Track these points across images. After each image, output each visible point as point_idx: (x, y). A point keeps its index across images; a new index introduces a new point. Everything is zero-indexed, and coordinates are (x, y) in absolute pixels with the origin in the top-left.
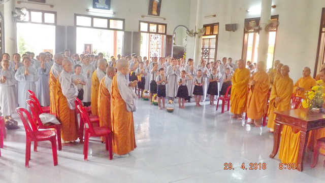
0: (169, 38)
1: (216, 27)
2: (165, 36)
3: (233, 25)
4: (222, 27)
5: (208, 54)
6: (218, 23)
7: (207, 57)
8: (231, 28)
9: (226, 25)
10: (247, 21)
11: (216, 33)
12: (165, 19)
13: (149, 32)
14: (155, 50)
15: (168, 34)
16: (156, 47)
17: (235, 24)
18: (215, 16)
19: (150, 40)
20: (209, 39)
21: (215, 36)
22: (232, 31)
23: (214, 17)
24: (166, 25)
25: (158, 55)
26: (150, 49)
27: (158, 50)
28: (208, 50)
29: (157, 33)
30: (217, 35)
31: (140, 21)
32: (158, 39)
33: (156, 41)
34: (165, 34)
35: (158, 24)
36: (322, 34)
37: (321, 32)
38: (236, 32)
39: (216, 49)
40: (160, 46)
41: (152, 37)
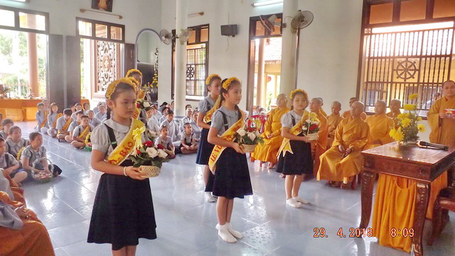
0: (130, 48)
1: (204, 31)
2: (122, 46)
3: (232, 26)
4: (215, 31)
5: (194, 73)
6: (208, 25)
7: (193, 78)
8: (230, 31)
9: (222, 27)
10: (253, 21)
11: (204, 39)
12: (121, 17)
13: (94, 37)
14: (107, 69)
15: (127, 41)
16: (107, 63)
17: (236, 25)
18: (202, 14)
19: (96, 54)
20: (195, 49)
21: (204, 45)
22: (231, 36)
23: (200, 17)
24: (123, 27)
25: (112, 76)
26: (98, 69)
27: (112, 69)
28: (193, 66)
29: (109, 39)
30: (207, 43)
31: (78, 19)
32: (110, 51)
33: (107, 54)
34: (123, 41)
35: (110, 25)
36: (365, 37)
37: (362, 34)
38: (237, 37)
39: (207, 64)
40: (114, 63)
41: (101, 48)
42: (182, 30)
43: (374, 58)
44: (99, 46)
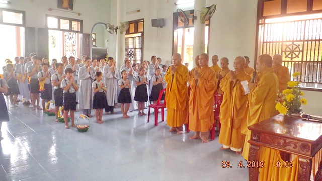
0: (87, 37)
1: (141, 24)
2: (81, 35)
3: (160, 19)
4: (148, 23)
5: (133, 55)
6: (143, 19)
7: (133, 59)
8: (158, 23)
9: (152, 20)
10: (176, 15)
11: (141, 29)
12: (80, 14)
13: (59, 29)
14: (71, 52)
15: (85, 31)
16: (71, 48)
17: (163, 19)
18: (139, 11)
19: (64, 41)
20: (134, 37)
21: (140, 34)
22: (159, 27)
23: (138, 13)
24: (81, 21)
26: (65, 52)
27: (75, 52)
28: (133, 50)
29: (71, 30)
30: (143, 33)
31: (47, 15)
32: (73, 39)
33: (72, 41)
34: (81, 32)
35: (71, 20)
36: (260, 26)
37: (258, 24)
38: (163, 28)
39: (142, 48)
40: (76, 48)
41: (67, 37)
43: (267, 42)
44: (66, 35)
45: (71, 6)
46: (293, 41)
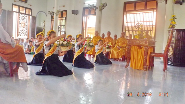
0: (34, 19)
1: (65, 13)
2: (31, 17)
3: (76, 10)
4: (69, 12)
5: (60, 29)
6: (66, 10)
7: (59, 31)
8: (75, 12)
9: (72, 11)
10: (84, 9)
11: (64, 16)
12: (31, 6)
14: (23, 27)
15: (33, 15)
16: (23, 25)
17: (77, 10)
18: (64, 6)
19: (18, 21)
20: (61, 20)
21: (64, 18)
24: (31, 10)
25: (25, 30)
26: (19, 27)
27: (25, 27)
28: (60, 26)
29: (25, 14)
30: (66, 17)
32: (25, 20)
33: (24, 21)
34: (31, 15)
35: (26, 8)
36: (125, 15)
37: (124, 14)
38: (78, 15)
39: (65, 25)
40: (26, 24)
42: (57, 10)
43: (128, 22)
44: (20, 18)
45: (26, 1)
46: (139, 22)
